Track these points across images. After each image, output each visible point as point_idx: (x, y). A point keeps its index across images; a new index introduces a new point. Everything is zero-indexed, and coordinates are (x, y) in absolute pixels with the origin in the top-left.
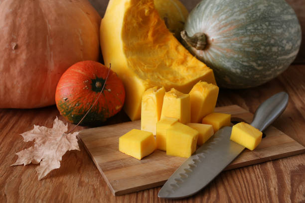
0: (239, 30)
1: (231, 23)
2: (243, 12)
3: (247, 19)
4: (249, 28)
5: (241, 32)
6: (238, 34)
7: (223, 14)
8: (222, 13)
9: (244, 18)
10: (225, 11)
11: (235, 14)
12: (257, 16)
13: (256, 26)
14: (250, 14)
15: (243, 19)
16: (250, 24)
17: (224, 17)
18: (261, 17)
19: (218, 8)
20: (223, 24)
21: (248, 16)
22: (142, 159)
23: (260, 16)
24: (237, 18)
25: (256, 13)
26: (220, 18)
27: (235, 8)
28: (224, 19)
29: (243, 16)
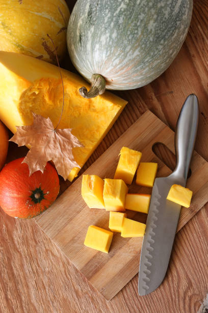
0: (136, 67)
1: (127, 65)
2: (136, 48)
3: (141, 53)
4: (146, 60)
5: (138, 68)
6: (138, 70)
7: (116, 59)
8: (114, 58)
9: (139, 53)
10: (117, 54)
11: (128, 55)
12: (150, 42)
13: (152, 54)
14: (143, 46)
15: (138, 56)
16: (146, 56)
17: (117, 61)
18: (155, 39)
19: (107, 52)
20: (119, 68)
21: (142, 48)
22: (109, 252)
23: (153, 39)
24: (131, 58)
25: (149, 40)
26: (114, 64)
27: (125, 47)
28: (117, 63)
29: (137, 53)
